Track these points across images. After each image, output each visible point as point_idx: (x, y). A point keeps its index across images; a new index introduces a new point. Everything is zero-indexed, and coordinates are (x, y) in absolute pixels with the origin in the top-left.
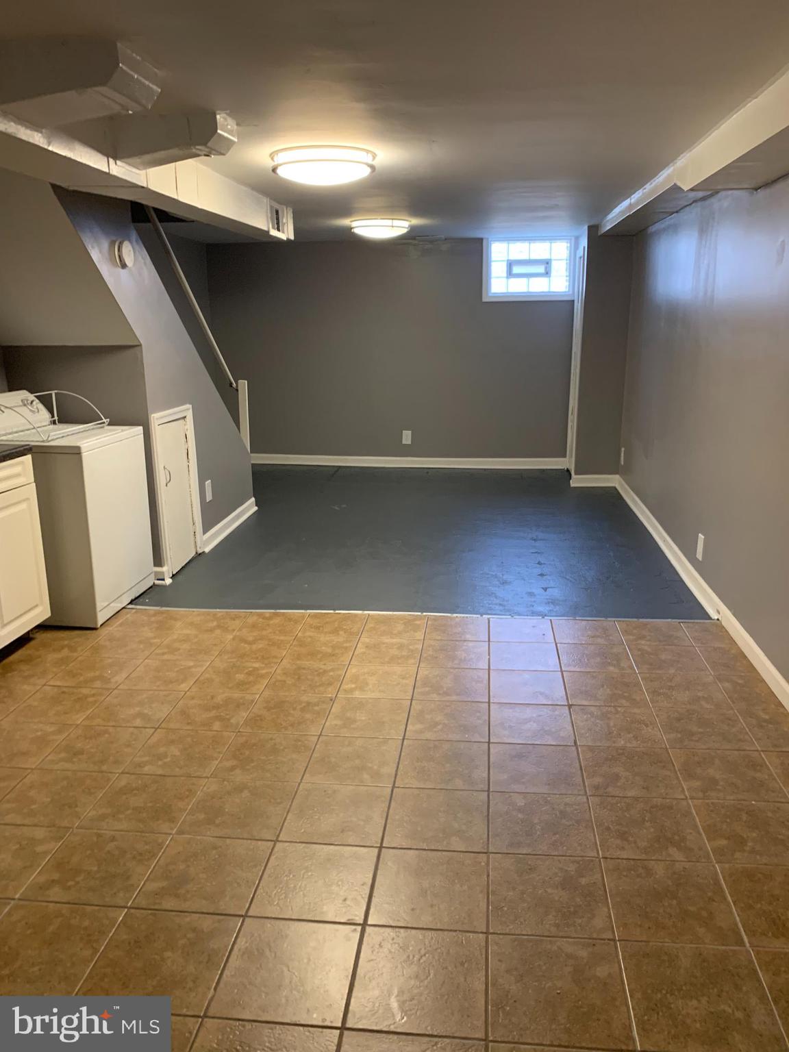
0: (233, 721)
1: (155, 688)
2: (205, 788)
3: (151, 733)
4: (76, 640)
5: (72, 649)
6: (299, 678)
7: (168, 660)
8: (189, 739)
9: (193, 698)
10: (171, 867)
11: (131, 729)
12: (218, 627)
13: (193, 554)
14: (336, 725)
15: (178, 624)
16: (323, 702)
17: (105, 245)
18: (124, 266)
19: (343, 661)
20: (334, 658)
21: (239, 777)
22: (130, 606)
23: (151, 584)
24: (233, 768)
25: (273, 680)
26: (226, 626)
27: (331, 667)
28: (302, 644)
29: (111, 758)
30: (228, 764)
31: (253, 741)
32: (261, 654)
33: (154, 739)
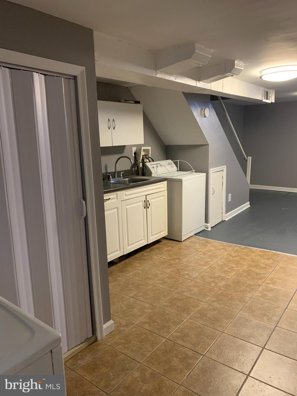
0: (219, 284)
1: (195, 266)
2: (203, 306)
3: (190, 281)
4: (174, 244)
5: (172, 247)
6: (248, 274)
7: (202, 257)
8: (202, 287)
9: (207, 273)
10: (184, 330)
11: (184, 278)
12: (223, 249)
13: (221, 220)
14: (258, 295)
15: (209, 245)
16: (256, 285)
17: (199, 110)
18: (205, 117)
19: (268, 271)
20: (265, 269)
21: (216, 305)
22: (194, 236)
23: (203, 229)
24: (214, 301)
25: (238, 272)
26: (226, 249)
27: (263, 273)
28: (253, 261)
29: (175, 287)
30: (213, 299)
31: (224, 293)
32: (236, 262)
33: (190, 284)
